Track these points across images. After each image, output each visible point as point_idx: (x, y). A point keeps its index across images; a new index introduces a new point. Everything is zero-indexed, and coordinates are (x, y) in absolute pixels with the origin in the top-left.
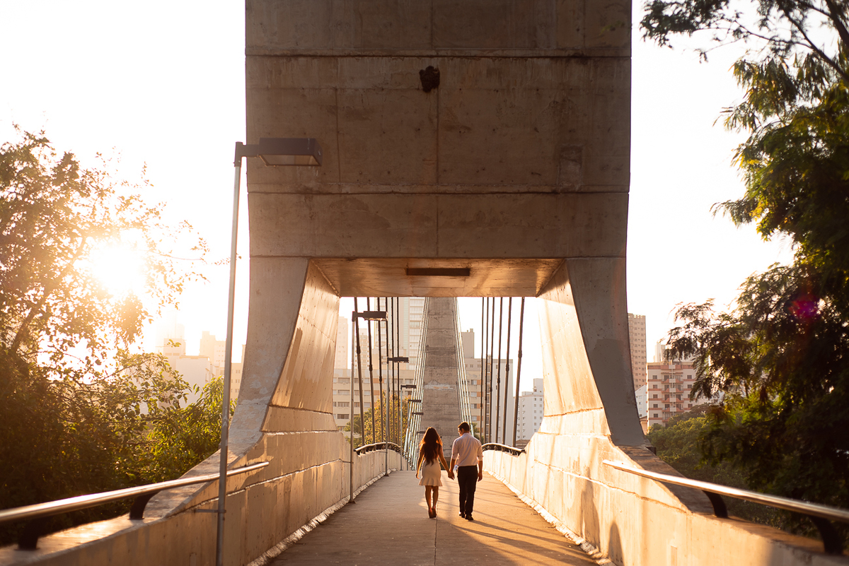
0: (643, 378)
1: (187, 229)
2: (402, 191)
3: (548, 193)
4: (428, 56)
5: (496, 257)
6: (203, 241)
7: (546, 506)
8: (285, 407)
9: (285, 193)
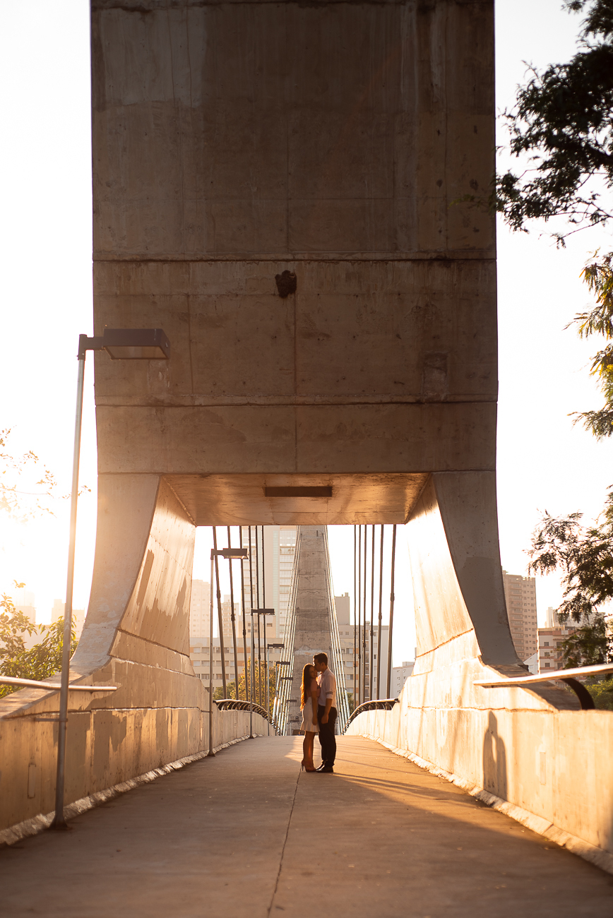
0: (533, 646)
1: (32, 460)
2: (258, 403)
3: (412, 403)
4: (284, 260)
5: (360, 472)
6: (49, 474)
7: (420, 753)
8: (136, 636)
9: (135, 406)
